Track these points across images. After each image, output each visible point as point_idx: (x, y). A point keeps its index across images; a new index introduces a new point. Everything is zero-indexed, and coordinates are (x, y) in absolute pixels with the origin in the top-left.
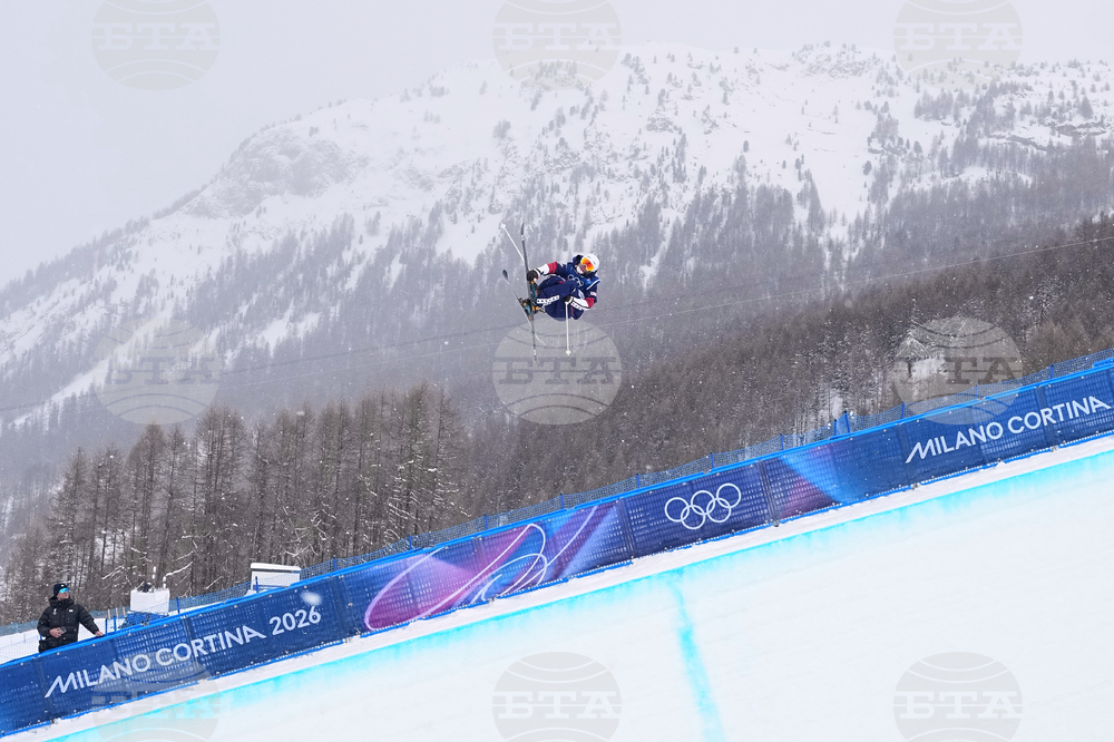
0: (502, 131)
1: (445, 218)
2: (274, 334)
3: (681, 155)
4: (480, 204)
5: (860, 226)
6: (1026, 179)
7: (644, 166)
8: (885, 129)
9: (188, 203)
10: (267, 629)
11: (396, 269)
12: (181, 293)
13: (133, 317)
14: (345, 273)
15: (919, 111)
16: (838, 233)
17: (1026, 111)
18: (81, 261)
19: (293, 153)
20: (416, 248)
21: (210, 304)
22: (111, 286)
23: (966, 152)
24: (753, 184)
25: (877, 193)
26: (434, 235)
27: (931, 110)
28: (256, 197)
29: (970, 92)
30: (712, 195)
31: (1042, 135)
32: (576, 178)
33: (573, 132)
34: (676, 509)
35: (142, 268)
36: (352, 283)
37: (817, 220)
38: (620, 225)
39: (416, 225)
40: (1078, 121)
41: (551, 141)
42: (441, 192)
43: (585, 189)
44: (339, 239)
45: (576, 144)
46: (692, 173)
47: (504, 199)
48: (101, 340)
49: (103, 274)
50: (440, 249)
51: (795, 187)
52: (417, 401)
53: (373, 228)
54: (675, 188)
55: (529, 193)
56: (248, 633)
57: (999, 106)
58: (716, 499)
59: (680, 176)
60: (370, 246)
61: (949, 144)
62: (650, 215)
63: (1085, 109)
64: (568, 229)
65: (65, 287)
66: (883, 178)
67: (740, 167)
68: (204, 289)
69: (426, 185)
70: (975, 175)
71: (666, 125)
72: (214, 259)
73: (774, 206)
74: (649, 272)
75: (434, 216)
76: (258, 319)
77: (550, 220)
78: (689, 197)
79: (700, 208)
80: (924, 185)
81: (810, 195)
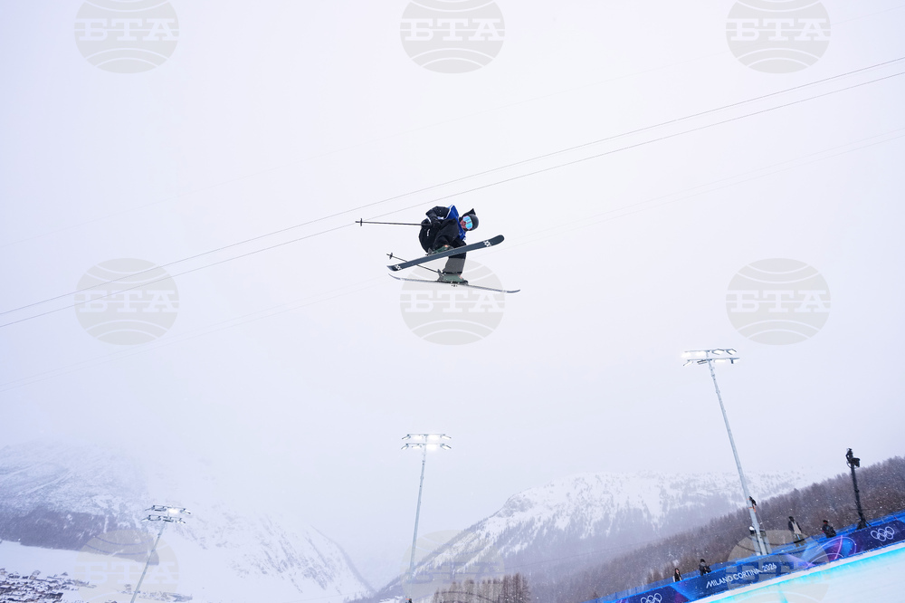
0: (568, 495)
1: (556, 517)
2: (517, 548)
3: (612, 500)
4: (564, 514)
5: (661, 518)
6: (703, 504)
7: (603, 503)
8: (663, 492)
9: (497, 514)
11: (545, 531)
12: (495, 537)
13: (485, 544)
14: (533, 532)
15: (671, 487)
16: (656, 520)
17: (699, 486)
18: (473, 529)
19: (520, 501)
20: (550, 524)
21: (502, 540)
22: (480, 535)
23: (685, 498)
24: (631, 507)
25: (664, 509)
26: (554, 522)
27: (674, 486)
28: (512, 512)
29: (683, 481)
30: (621, 511)
31: (704, 492)
32: (587, 507)
33: (585, 494)
35: (486, 530)
36: (535, 535)
37: (650, 517)
38: (599, 519)
39: (549, 519)
40: (713, 488)
41: (580, 497)
42: (555, 511)
43: (590, 509)
44: (531, 523)
45: (586, 498)
46: (616, 505)
47: (570, 513)
48: (478, 550)
49: (478, 532)
50: (556, 525)
51: (643, 508)
53: (539, 520)
54: (612, 509)
55: (576, 511)
57: (692, 485)
59: (613, 506)
60: (539, 525)
61: (680, 495)
62: (606, 516)
63: (715, 486)
64: (587, 520)
65: (469, 535)
66: (665, 505)
67: (627, 503)
68: (500, 536)
69: (551, 509)
70: (689, 504)
71: (608, 492)
72: (503, 528)
73: (638, 513)
74: (608, 532)
75: (554, 517)
76: (513, 544)
77: (582, 518)
78: (616, 511)
79: (619, 514)
80: (676, 507)
81: (647, 510)
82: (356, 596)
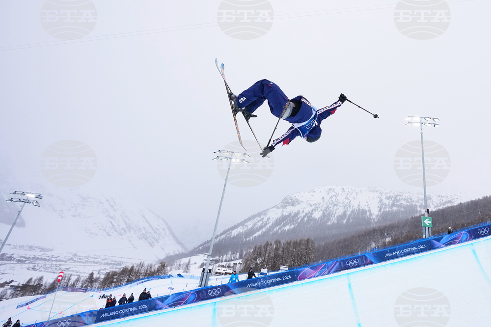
0: (323, 198)
1: (314, 211)
2: (287, 228)
3: (350, 203)
4: (319, 209)
5: (377, 216)
6: (403, 209)
7: (344, 205)
8: (381, 201)
9: (276, 207)
10: (282, 279)
11: (306, 219)
12: (273, 220)
13: (266, 224)
14: (298, 219)
15: (386, 198)
16: (374, 217)
17: (402, 199)
18: (259, 215)
19: (292, 200)
20: (309, 215)
21: (278, 222)
22: (263, 219)
23: (393, 205)
24: (361, 208)
25: (380, 211)
26: (312, 214)
27: (388, 198)
28: (286, 206)
29: (393, 195)
30: (355, 210)
31: (405, 203)
32: (334, 206)
33: (334, 199)
34: (348, 263)
35: (268, 216)
36: (299, 221)
37: (371, 214)
38: (340, 214)
39: (309, 212)
40: (410, 201)
41: (330, 200)
42: (313, 207)
43: (335, 208)
44: (298, 213)
45: (334, 201)
46: (352, 206)
47: (323, 209)
48: (261, 227)
49: (262, 217)
50: (313, 216)
51: (367, 209)
52: (308, 241)
53: (303, 212)
54: (349, 208)
55: (327, 208)
56: (279, 279)
57: (398, 198)
58: (355, 261)
59: (350, 207)
60: (302, 215)
61: (391, 203)
62: (345, 212)
63: (411, 199)
64: (333, 214)
65: (257, 218)
66: (381, 208)
67: (359, 206)
68: (277, 220)
69: (311, 206)
70: (395, 209)
71: (348, 199)
72: (279, 215)
73: (364, 212)
74: (345, 221)
75: (312, 211)
76: (285, 225)
77: (330, 212)
78: (351, 210)
79: (353, 212)
80: (387, 210)
81: (370, 211)
82: (174, 252)
